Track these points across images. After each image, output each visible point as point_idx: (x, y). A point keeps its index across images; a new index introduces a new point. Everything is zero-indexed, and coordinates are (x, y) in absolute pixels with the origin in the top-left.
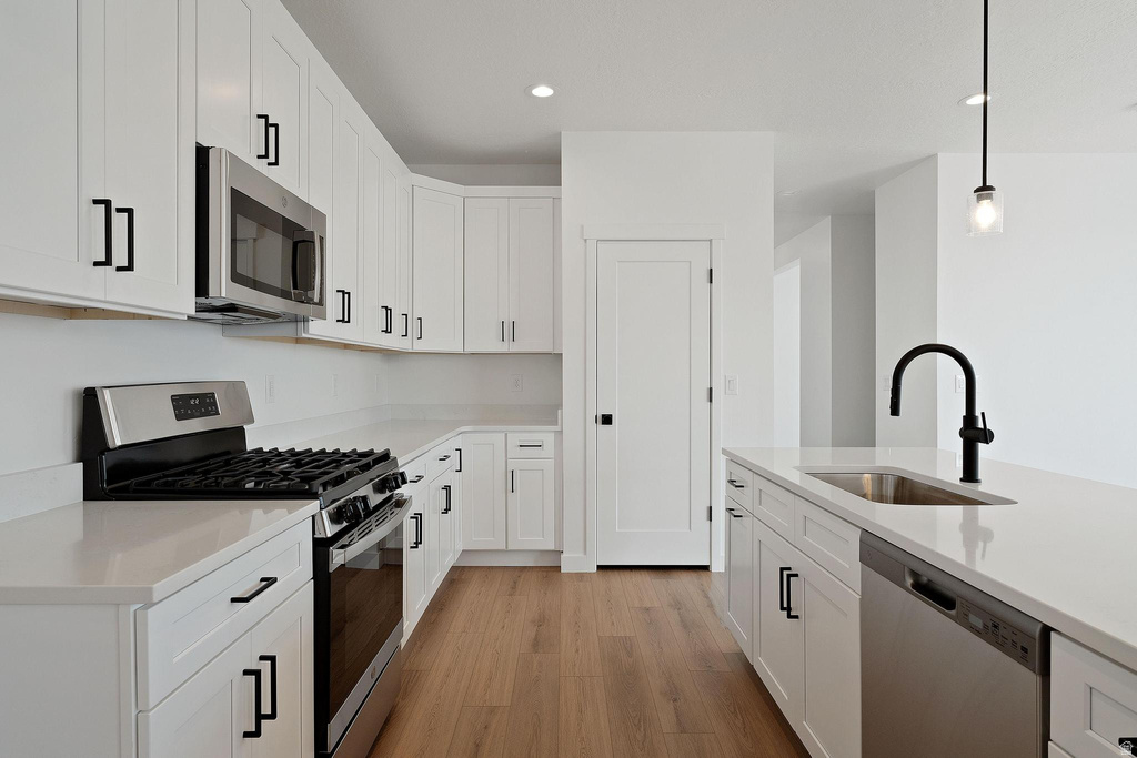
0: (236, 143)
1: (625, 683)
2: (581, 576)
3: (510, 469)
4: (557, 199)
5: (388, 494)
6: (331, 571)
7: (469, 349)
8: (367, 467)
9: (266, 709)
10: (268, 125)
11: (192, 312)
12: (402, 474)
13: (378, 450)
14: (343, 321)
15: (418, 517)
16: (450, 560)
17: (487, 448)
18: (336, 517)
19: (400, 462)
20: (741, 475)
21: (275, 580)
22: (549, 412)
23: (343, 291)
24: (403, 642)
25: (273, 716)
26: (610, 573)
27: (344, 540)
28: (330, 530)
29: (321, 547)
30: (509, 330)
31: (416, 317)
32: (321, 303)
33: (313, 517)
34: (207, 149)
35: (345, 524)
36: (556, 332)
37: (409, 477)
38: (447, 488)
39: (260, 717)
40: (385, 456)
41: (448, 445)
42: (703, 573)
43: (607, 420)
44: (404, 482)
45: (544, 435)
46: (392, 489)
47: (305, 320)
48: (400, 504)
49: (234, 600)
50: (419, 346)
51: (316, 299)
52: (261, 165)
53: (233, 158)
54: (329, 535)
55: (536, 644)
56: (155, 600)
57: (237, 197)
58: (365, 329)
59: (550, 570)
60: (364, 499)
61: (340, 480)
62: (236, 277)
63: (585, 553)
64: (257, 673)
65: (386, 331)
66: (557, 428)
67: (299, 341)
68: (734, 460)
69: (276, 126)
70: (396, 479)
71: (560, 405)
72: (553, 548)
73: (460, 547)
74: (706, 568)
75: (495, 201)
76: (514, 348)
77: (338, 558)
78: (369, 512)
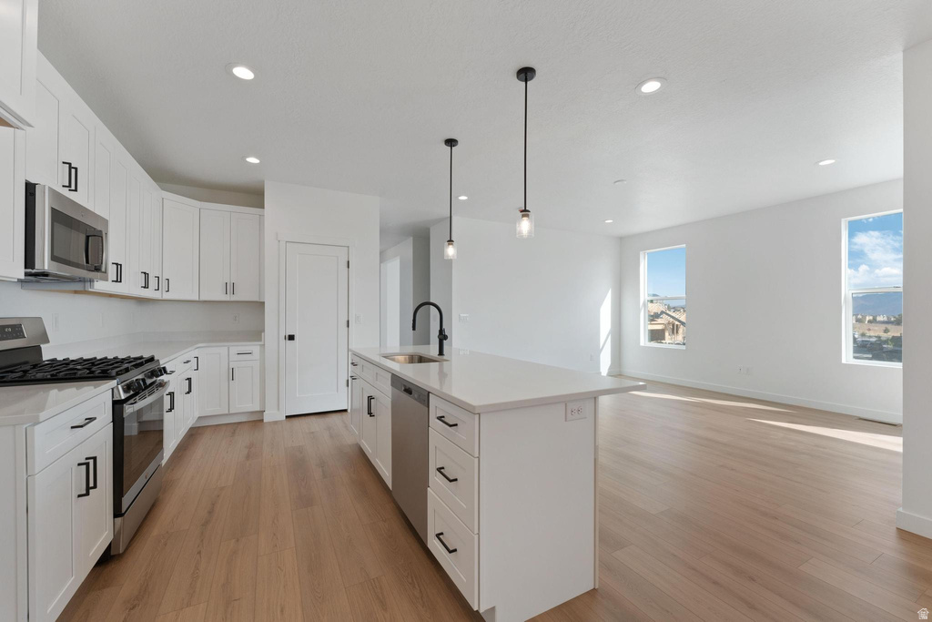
0: (50, 180)
1: (298, 465)
2: (276, 423)
3: (231, 367)
4: (261, 216)
5: (155, 379)
6: (125, 416)
7: (202, 298)
8: (141, 364)
9: (91, 484)
10: (70, 168)
11: (23, 277)
12: (164, 368)
13: (146, 355)
14: (117, 281)
15: (171, 394)
16: (190, 423)
17: (215, 357)
18: (127, 389)
19: (161, 363)
20: (357, 360)
21: (95, 418)
22: (257, 334)
23: (117, 264)
24: (164, 462)
25: (95, 487)
26: (293, 419)
27: (132, 401)
28: (123, 396)
29: (117, 405)
30: (230, 288)
31: (164, 278)
32: (106, 272)
33: (113, 389)
34: (34, 185)
35: (132, 393)
36: (261, 290)
37: (168, 370)
38: (189, 379)
39: (88, 488)
40: (151, 359)
41: (190, 354)
42: (344, 413)
43: (291, 338)
44: (166, 372)
45: (254, 348)
46: (157, 376)
47: (91, 281)
48: (162, 385)
49: (72, 427)
50: (166, 296)
51: (103, 270)
52: (65, 192)
53: (50, 189)
54: (123, 398)
55: (248, 457)
56: (41, 420)
57: (55, 213)
58: (131, 286)
59: (256, 421)
60: (143, 380)
61: (127, 370)
62: (54, 258)
63: (278, 409)
64: (87, 464)
65: (145, 287)
66: (262, 343)
67: (85, 292)
68: (355, 354)
69: (76, 169)
70: (160, 371)
71: (264, 331)
72: (258, 409)
73: (197, 415)
74: (345, 410)
75: (219, 213)
76: (234, 298)
77: (129, 409)
78: (147, 387)
